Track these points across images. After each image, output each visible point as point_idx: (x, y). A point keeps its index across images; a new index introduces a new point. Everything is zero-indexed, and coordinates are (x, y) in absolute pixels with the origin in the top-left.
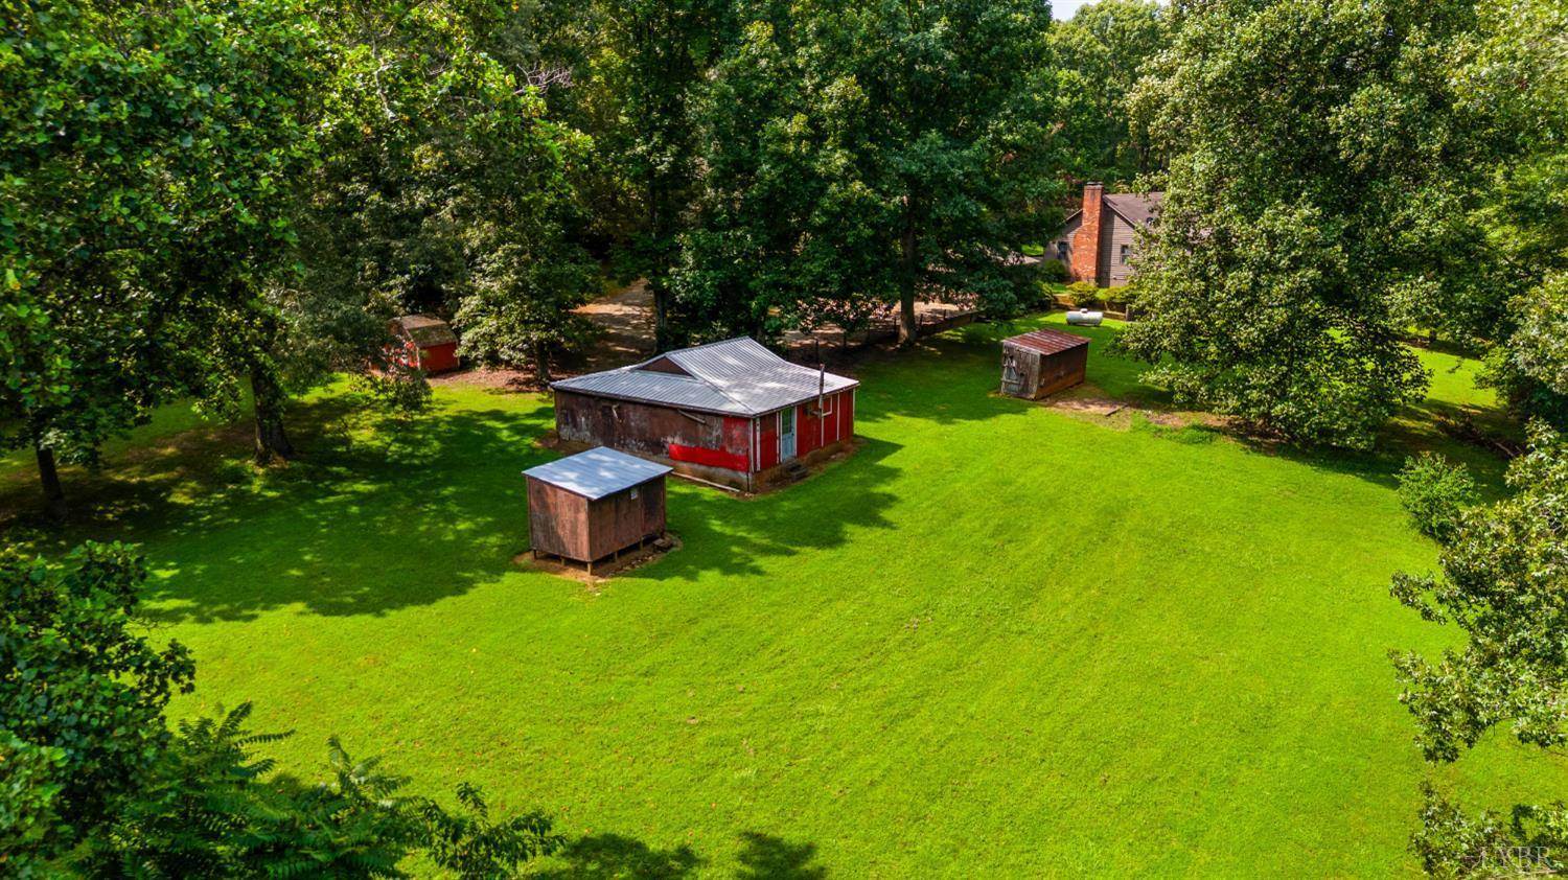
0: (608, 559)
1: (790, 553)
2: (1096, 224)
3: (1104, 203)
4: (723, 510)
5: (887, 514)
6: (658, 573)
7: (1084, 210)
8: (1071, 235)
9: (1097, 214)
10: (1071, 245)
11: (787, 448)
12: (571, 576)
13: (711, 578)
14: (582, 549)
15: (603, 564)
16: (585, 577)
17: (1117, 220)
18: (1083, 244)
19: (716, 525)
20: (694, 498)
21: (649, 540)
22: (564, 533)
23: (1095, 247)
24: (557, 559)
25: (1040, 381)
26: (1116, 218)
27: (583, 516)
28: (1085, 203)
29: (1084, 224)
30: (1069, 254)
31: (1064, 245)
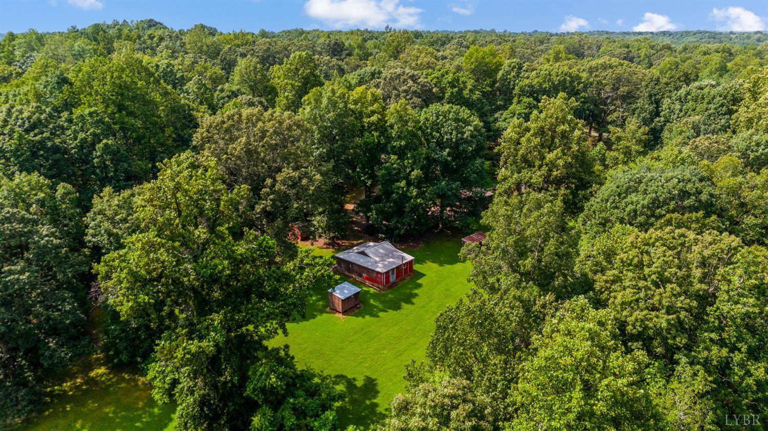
0: (346, 311)
1: (387, 312)
4: (374, 296)
5: (414, 300)
6: (357, 315)
11: (393, 278)
12: (337, 315)
13: (367, 317)
14: (340, 309)
15: (345, 312)
16: (341, 315)
19: (372, 301)
20: (367, 292)
21: (356, 306)
22: (336, 305)
24: (334, 310)
27: (340, 302)
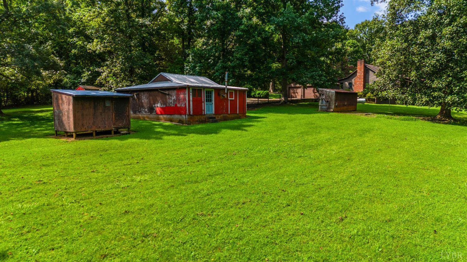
2: (362, 74)
3: (365, 67)
7: (358, 69)
8: (353, 80)
9: (363, 70)
10: (353, 84)
17: (370, 72)
18: (358, 82)
23: (363, 83)
25: (335, 103)
26: (370, 71)
28: (358, 67)
29: (358, 74)
30: (353, 87)
31: (350, 84)
